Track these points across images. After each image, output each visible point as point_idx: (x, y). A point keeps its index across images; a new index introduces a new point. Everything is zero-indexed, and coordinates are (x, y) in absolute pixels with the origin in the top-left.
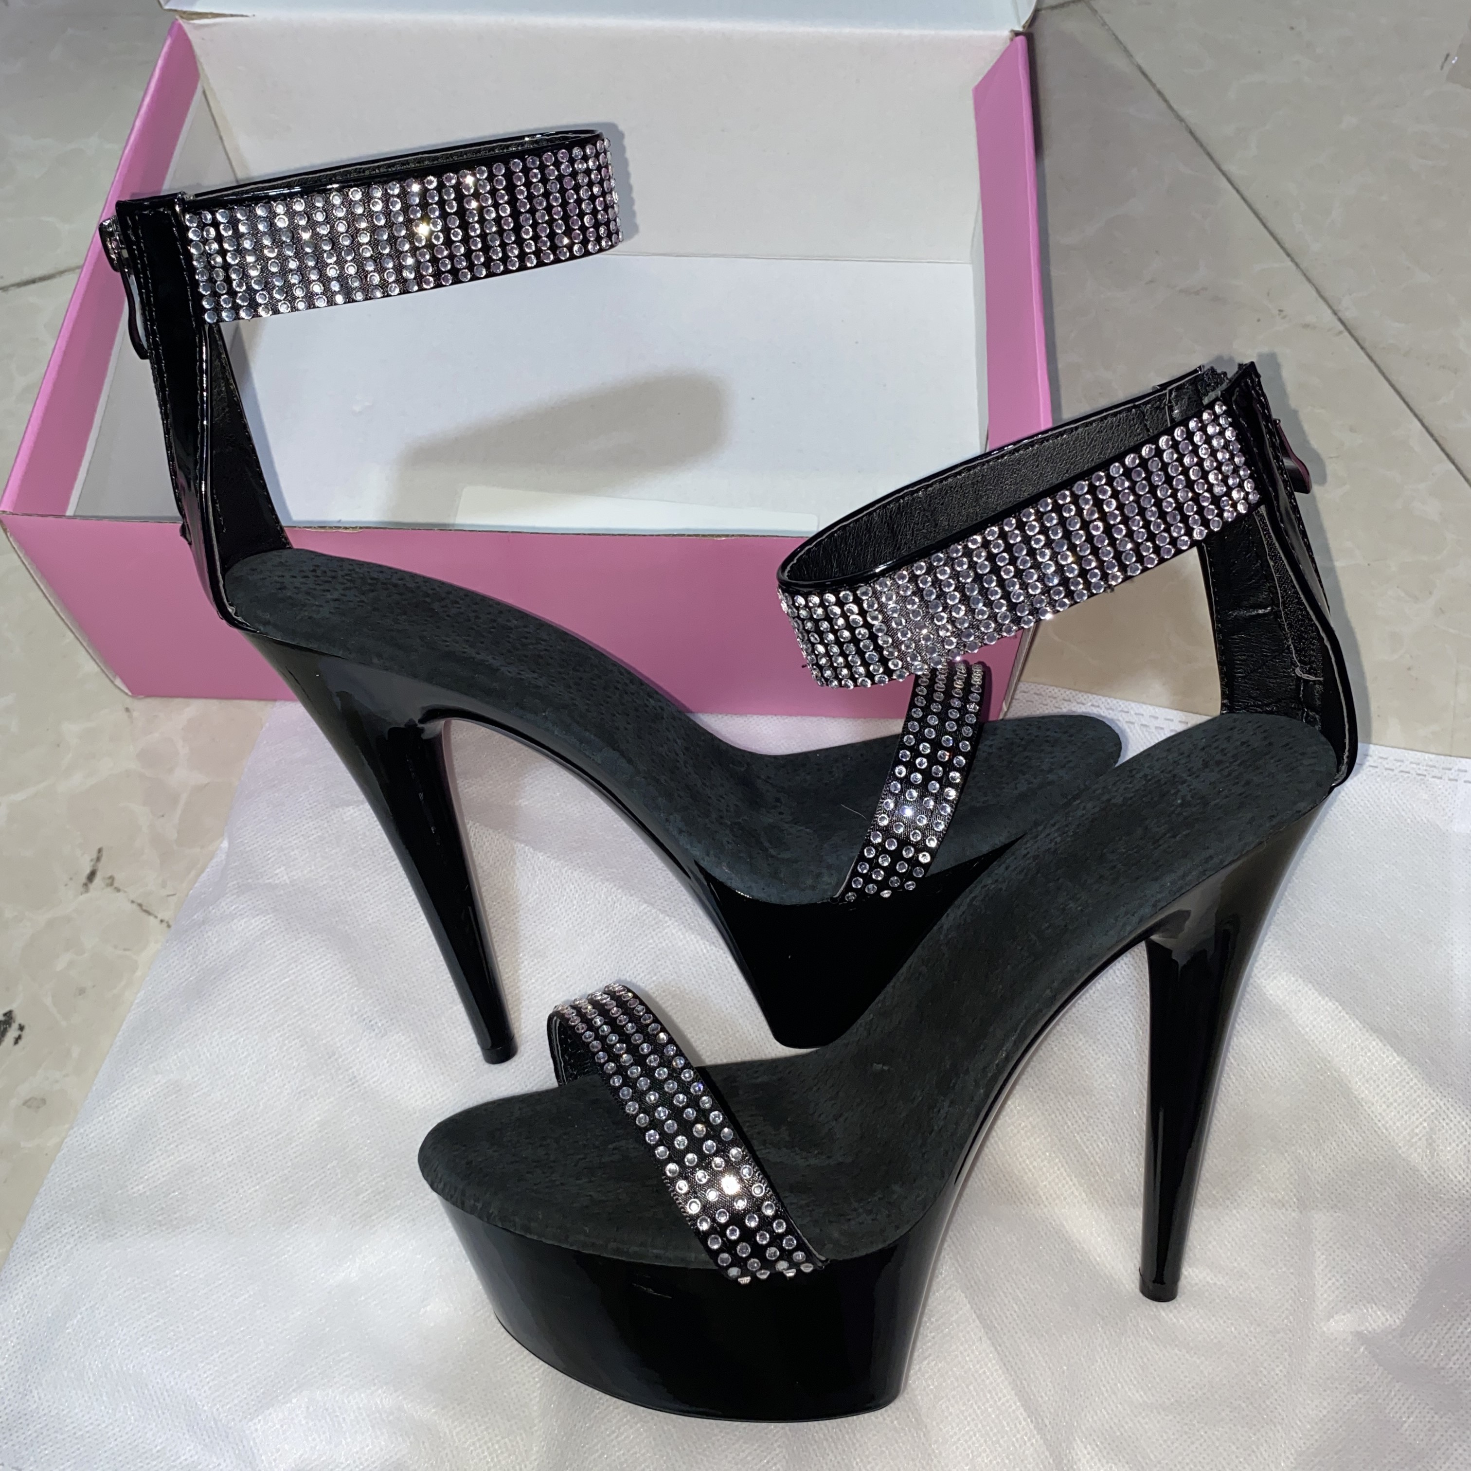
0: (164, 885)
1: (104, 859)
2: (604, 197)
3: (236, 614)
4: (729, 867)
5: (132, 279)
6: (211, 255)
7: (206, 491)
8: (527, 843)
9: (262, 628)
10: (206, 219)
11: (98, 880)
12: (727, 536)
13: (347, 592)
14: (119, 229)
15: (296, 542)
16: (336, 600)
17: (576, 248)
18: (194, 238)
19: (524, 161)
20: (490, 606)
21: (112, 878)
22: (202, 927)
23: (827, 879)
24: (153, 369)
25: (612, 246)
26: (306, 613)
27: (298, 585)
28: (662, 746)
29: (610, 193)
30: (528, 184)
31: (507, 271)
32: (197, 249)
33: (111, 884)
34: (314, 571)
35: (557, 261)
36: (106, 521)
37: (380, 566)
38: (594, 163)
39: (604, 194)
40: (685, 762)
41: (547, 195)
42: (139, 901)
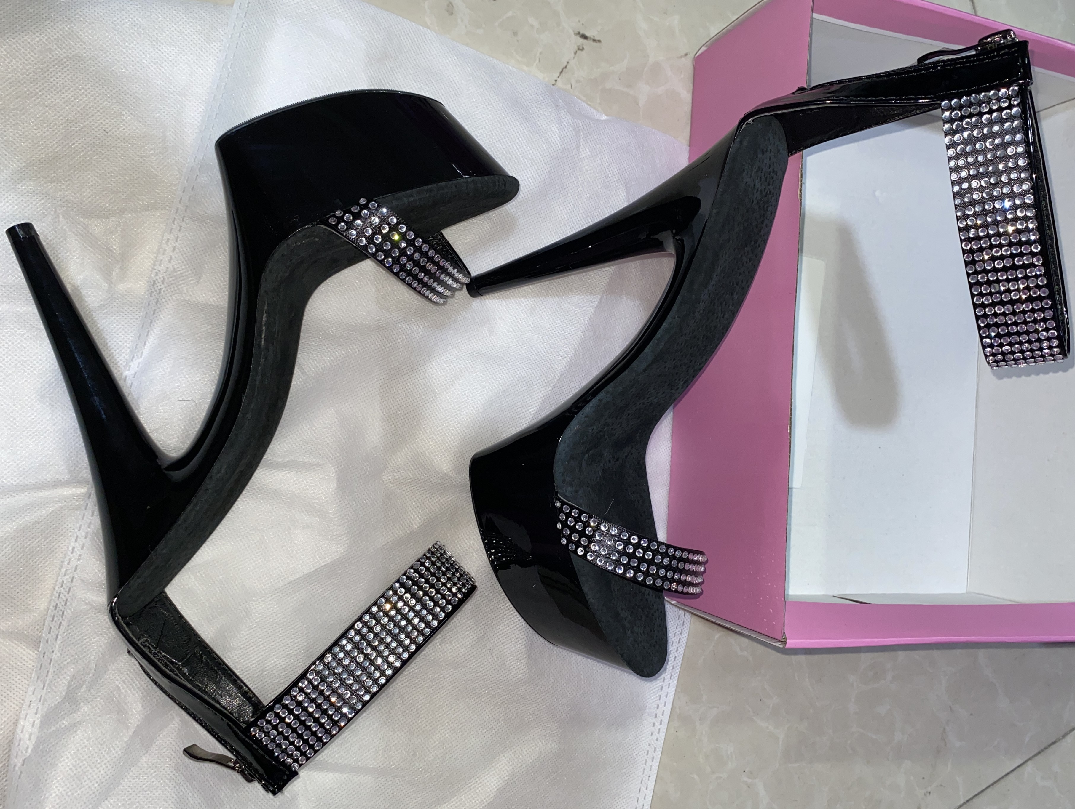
0: (578, 81)
1: (595, 44)
2: (1022, 359)
3: (747, 123)
4: (577, 430)
5: (974, 53)
6: (989, 104)
7: (826, 103)
8: (600, 302)
9: (738, 140)
10: (1014, 100)
11: (581, 41)
12: (790, 434)
13: (759, 192)
14: (1009, 43)
15: (792, 160)
16: (754, 185)
17: (988, 340)
18: (1000, 93)
19: (1050, 308)
20: (747, 282)
21: (583, 49)
22: (553, 105)
23: (569, 491)
24: (911, 67)
25: (988, 363)
26: (747, 168)
27: (765, 161)
28: (654, 389)
29: (1026, 363)
30: (1033, 311)
31: (973, 296)
32: (993, 94)
33: (579, 49)
34: (774, 171)
35: (979, 328)
36: (809, 39)
37: (775, 212)
38: (1047, 353)
39: (1024, 359)
40: (643, 404)
41: (1025, 322)
42: (568, 67)
